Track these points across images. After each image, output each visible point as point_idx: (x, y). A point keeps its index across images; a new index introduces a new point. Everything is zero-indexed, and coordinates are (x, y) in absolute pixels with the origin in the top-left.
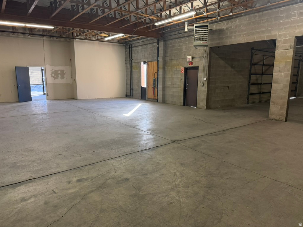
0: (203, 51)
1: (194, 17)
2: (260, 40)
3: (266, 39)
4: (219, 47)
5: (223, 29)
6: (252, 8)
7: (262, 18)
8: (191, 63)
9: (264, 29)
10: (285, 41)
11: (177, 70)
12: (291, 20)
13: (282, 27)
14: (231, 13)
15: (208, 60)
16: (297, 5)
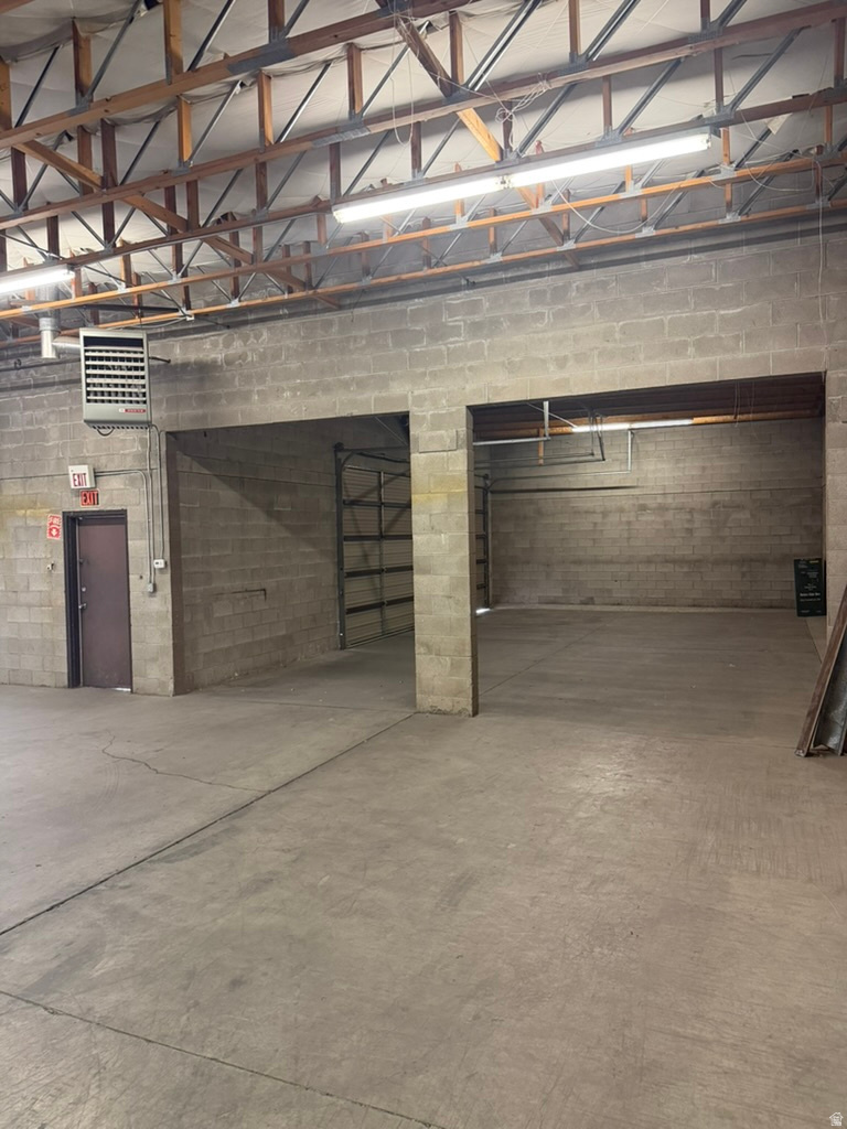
0: (137, 448)
1: (77, 296)
2: (356, 413)
3: (373, 409)
4: (205, 433)
5: (214, 361)
6: (311, 288)
7: (354, 333)
8: (90, 495)
9: (364, 374)
10: (437, 423)
11: (27, 528)
12: (448, 349)
13: (423, 370)
14: (237, 300)
15: (165, 484)
16: (459, 295)
